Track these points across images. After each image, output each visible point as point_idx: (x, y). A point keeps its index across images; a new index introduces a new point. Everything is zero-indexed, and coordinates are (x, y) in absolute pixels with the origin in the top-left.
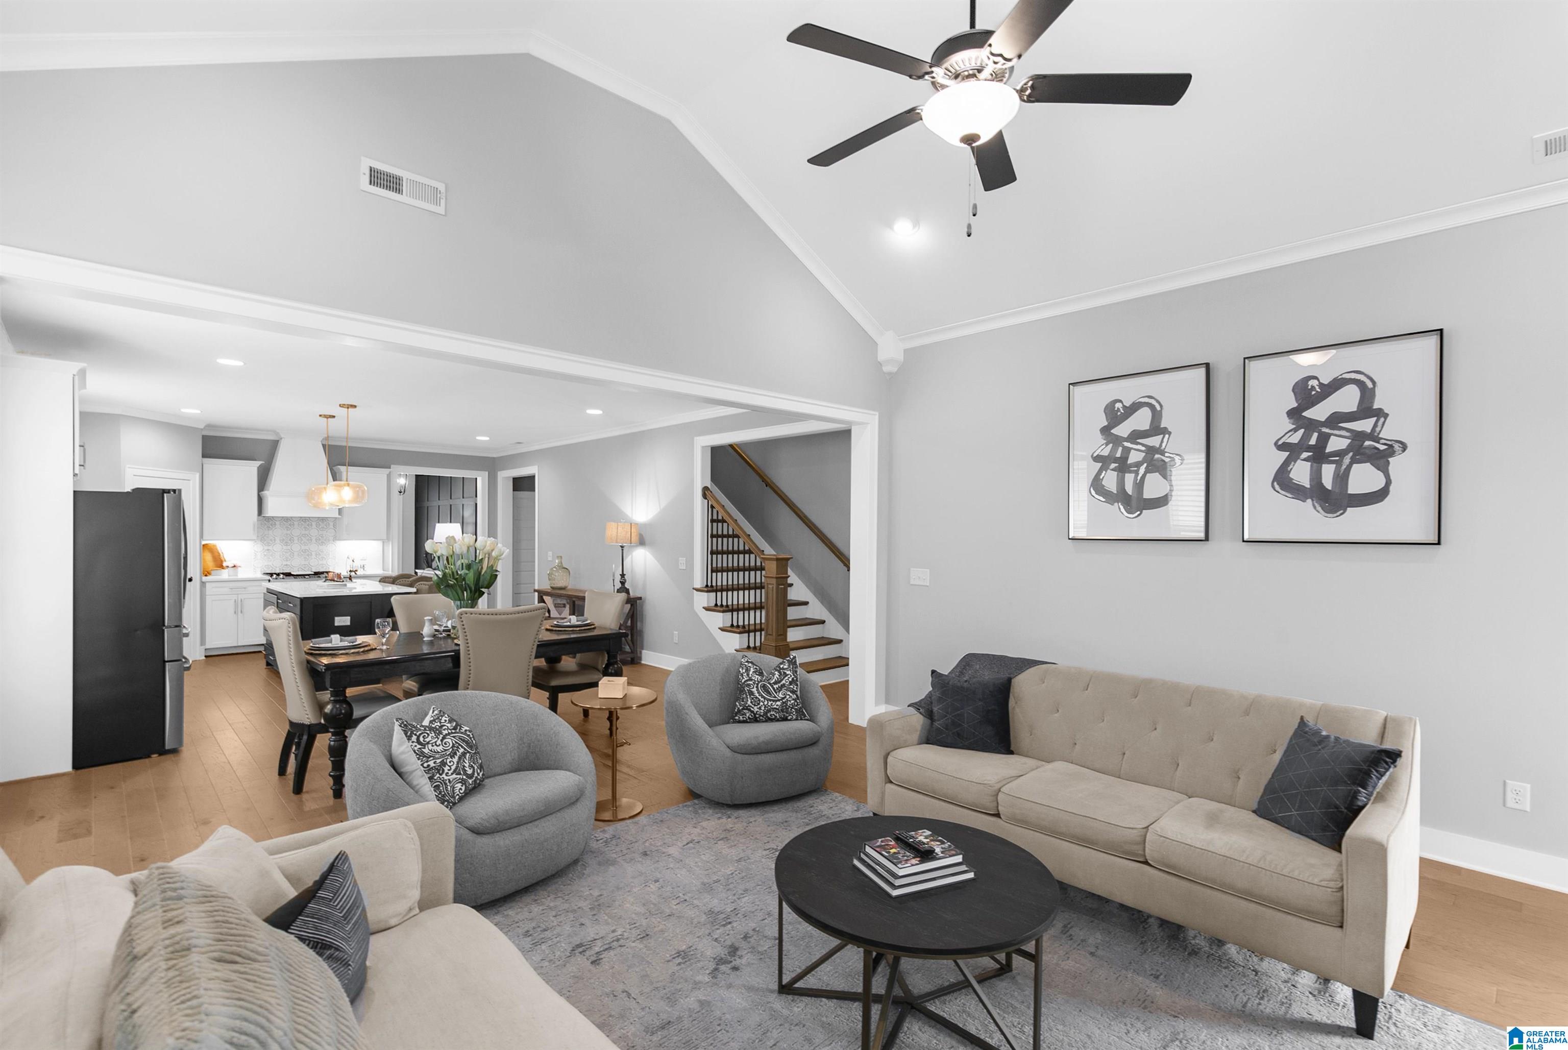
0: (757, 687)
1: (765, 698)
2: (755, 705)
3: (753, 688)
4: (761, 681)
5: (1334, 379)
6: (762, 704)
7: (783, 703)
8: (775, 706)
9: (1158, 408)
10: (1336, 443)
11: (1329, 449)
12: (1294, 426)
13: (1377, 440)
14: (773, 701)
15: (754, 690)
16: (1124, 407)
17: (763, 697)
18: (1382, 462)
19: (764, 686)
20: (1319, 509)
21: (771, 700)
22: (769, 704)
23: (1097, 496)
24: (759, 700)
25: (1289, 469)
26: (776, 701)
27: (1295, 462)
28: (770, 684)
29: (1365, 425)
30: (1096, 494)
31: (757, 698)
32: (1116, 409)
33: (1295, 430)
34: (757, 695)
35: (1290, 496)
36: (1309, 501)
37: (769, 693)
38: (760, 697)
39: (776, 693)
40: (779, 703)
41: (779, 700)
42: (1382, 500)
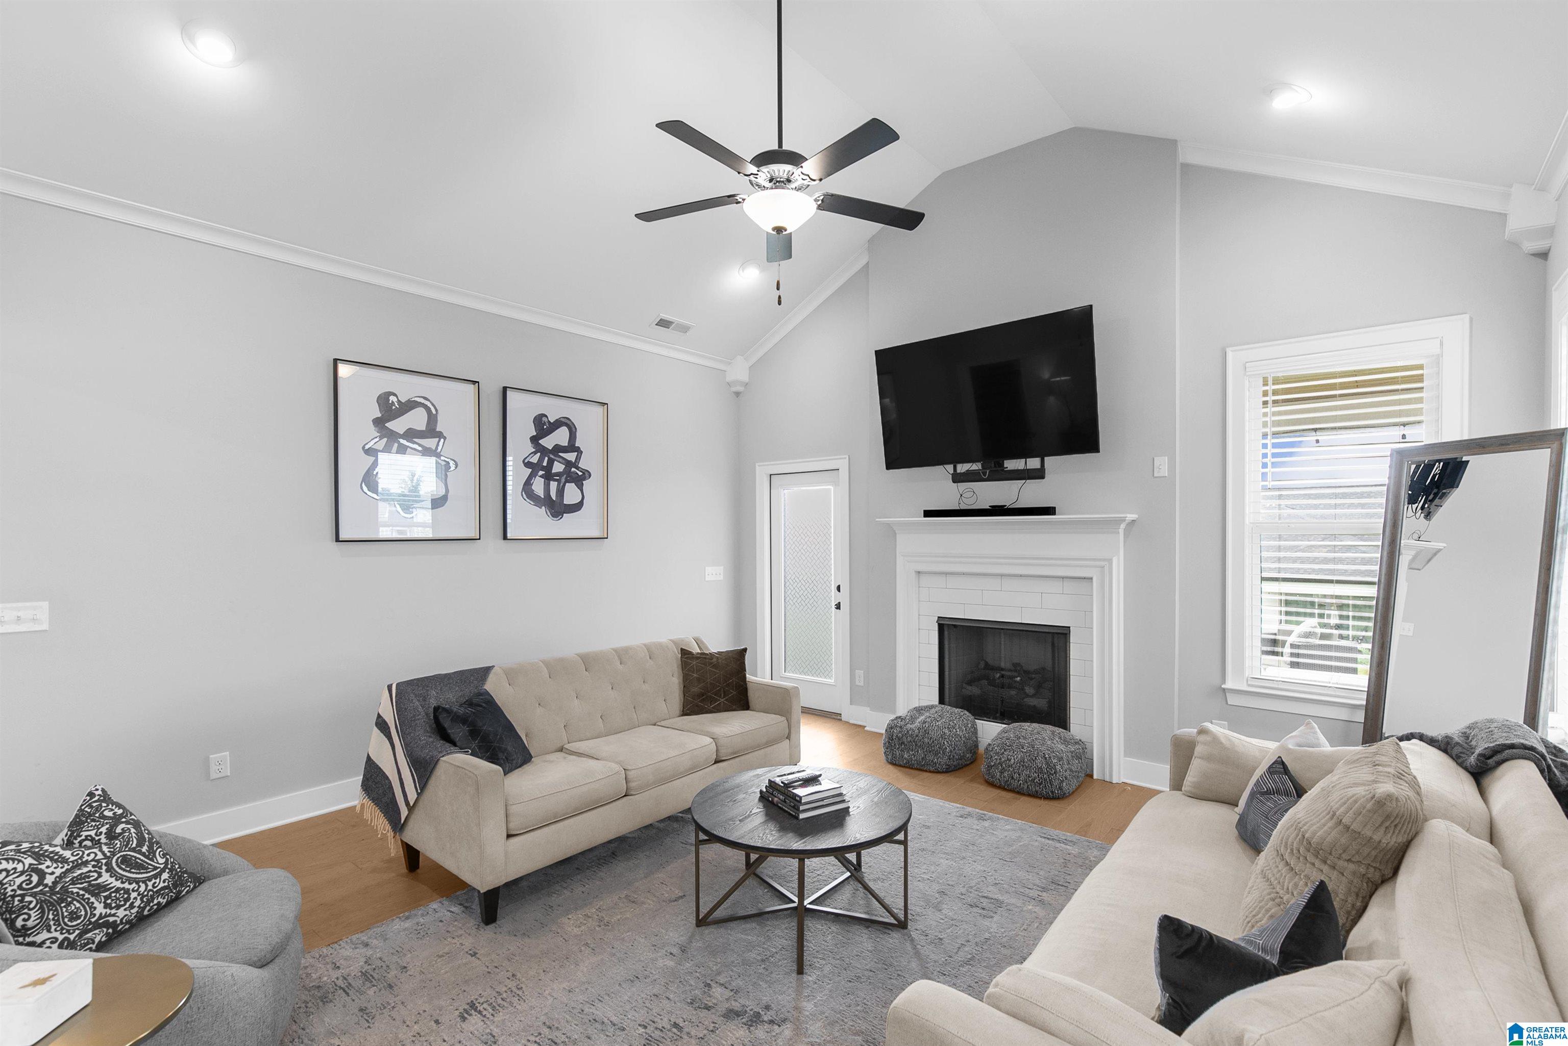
0: (110, 869)
1: (137, 881)
2: (118, 907)
3: (100, 875)
4: (113, 854)
5: (556, 420)
6: (134, 895)
7: (171, 870)
8: (162, 885)
9: (434, 411)
10: (558, 467)
11: (554, 471)
12: (534, 450)
13: (577, 468)
14: (155, 877)
15: (106, 878)
16: (399, 401)
17: (130, 881)
18: (580, 483)
19: (125, 860)
20: (549, 514)
21: (149, 879)
22: (150, 887)
23: (369, 493)
24: (127, 891)
25: (532, 482)
26: (160, 874)
27: (535, 477)
28: (134, 850)
29: (571, 457)
30: (369, 490)
31: (118, 890)
32: (390, 402)
33: (535, 453)
34: (118, 884)
35: (532, 503)
36: (543, 507)
37: (140, 867)
38: (126, 885)
39: (152, 860)
40: (165, 876)
41: (163, 871)
42: (580, 509)
